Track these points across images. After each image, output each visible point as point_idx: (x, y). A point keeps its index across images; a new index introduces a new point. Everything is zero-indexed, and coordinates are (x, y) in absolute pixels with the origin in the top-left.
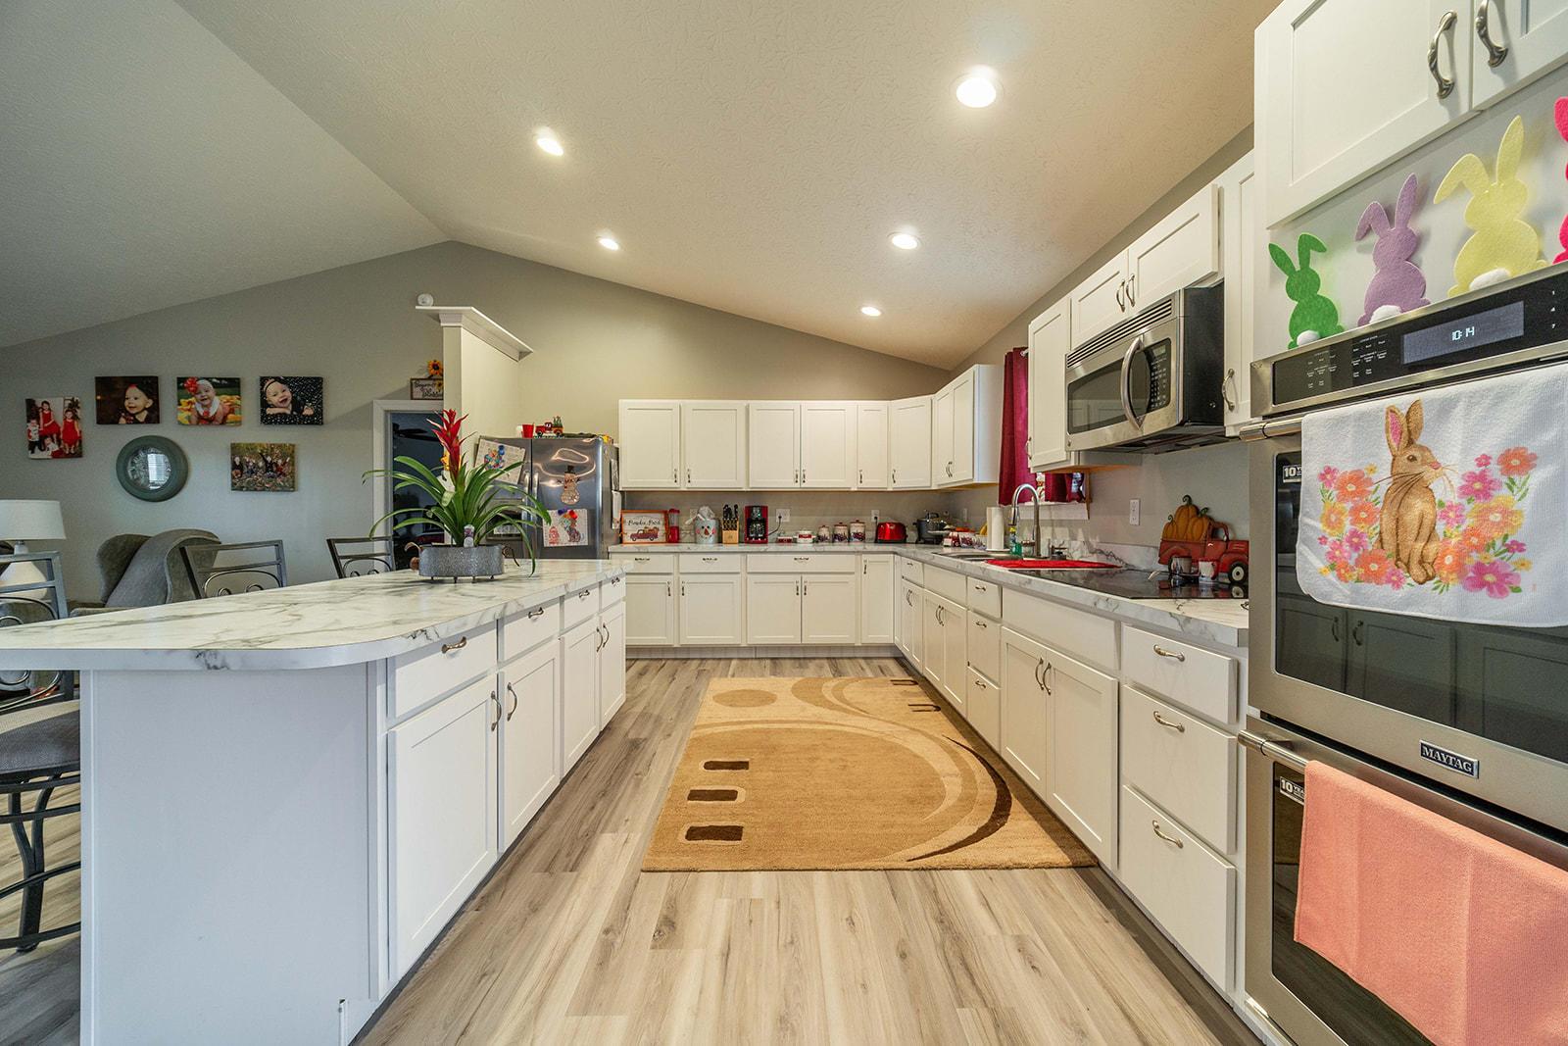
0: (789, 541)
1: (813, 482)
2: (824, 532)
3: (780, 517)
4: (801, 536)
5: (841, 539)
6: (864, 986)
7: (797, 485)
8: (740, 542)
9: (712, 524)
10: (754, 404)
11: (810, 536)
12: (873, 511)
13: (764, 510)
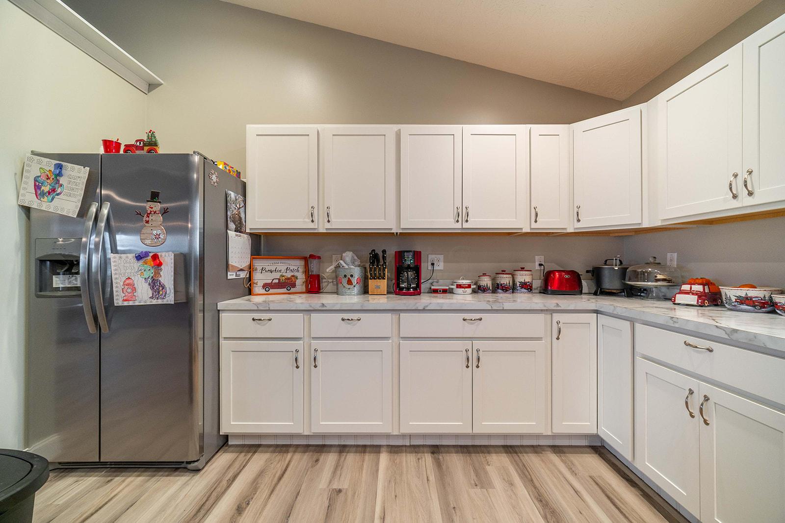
0: (445, 291)
1: (478, 221)
2: (486, 282)
3: (433, 264)
4: (459, 286)
5: (505, 289)
7: (459, 225)
8: (388, 294)
9: (356, 273)
10: (407, 129)
11: (469, 286)
12: (537, 257)
13: (417, 255)
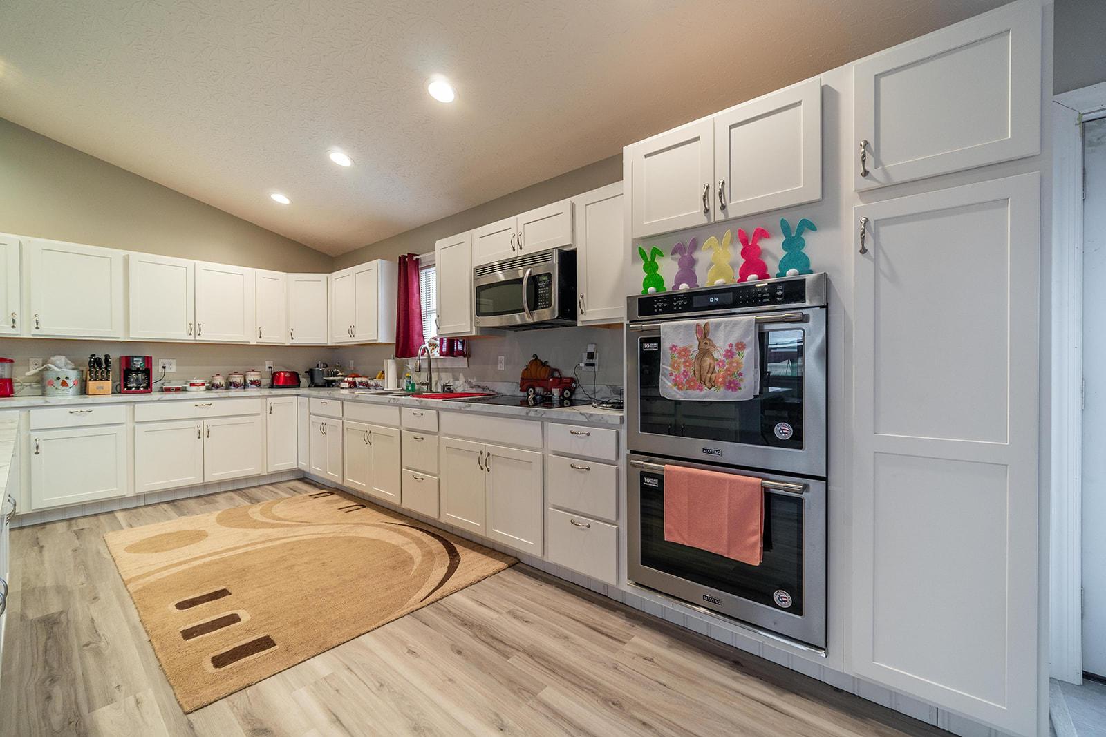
0: (178, 389)
1: (208, 336)
2: (220, 380)
3: (164, 367)
4: (192, 385)
5: (237, 386)
6: (450, 680)
7: (192, 338)
8: (112, 393)
9: (73, 376)
10: (135, 256)
11: (203, 384)
12: (267, 362)
13: (148, 360)
